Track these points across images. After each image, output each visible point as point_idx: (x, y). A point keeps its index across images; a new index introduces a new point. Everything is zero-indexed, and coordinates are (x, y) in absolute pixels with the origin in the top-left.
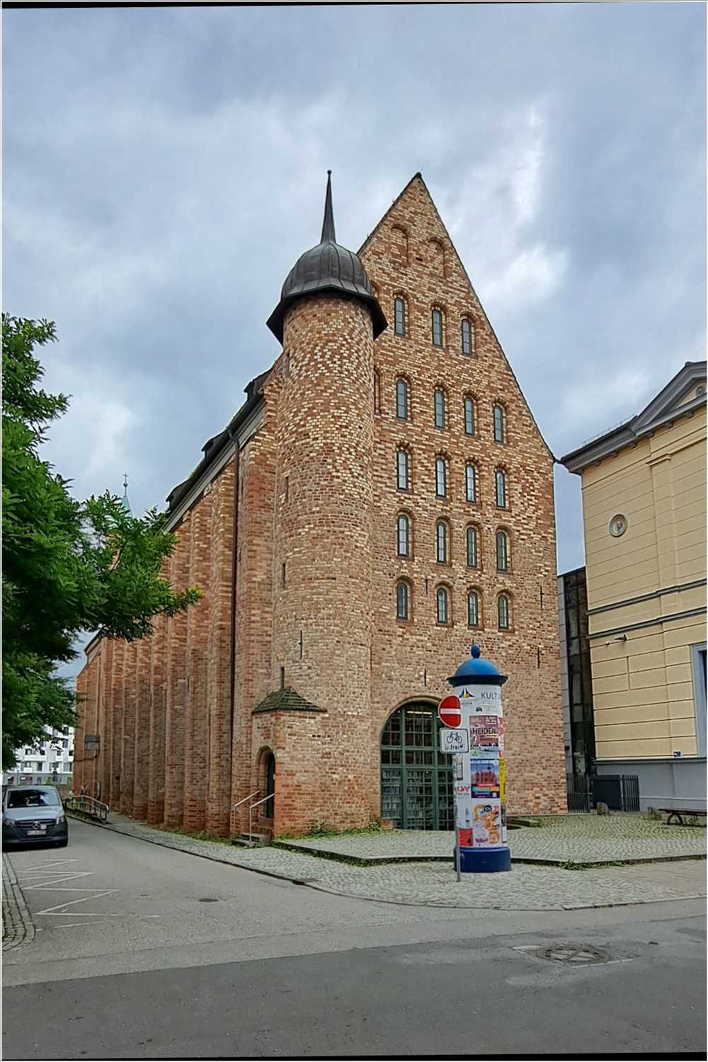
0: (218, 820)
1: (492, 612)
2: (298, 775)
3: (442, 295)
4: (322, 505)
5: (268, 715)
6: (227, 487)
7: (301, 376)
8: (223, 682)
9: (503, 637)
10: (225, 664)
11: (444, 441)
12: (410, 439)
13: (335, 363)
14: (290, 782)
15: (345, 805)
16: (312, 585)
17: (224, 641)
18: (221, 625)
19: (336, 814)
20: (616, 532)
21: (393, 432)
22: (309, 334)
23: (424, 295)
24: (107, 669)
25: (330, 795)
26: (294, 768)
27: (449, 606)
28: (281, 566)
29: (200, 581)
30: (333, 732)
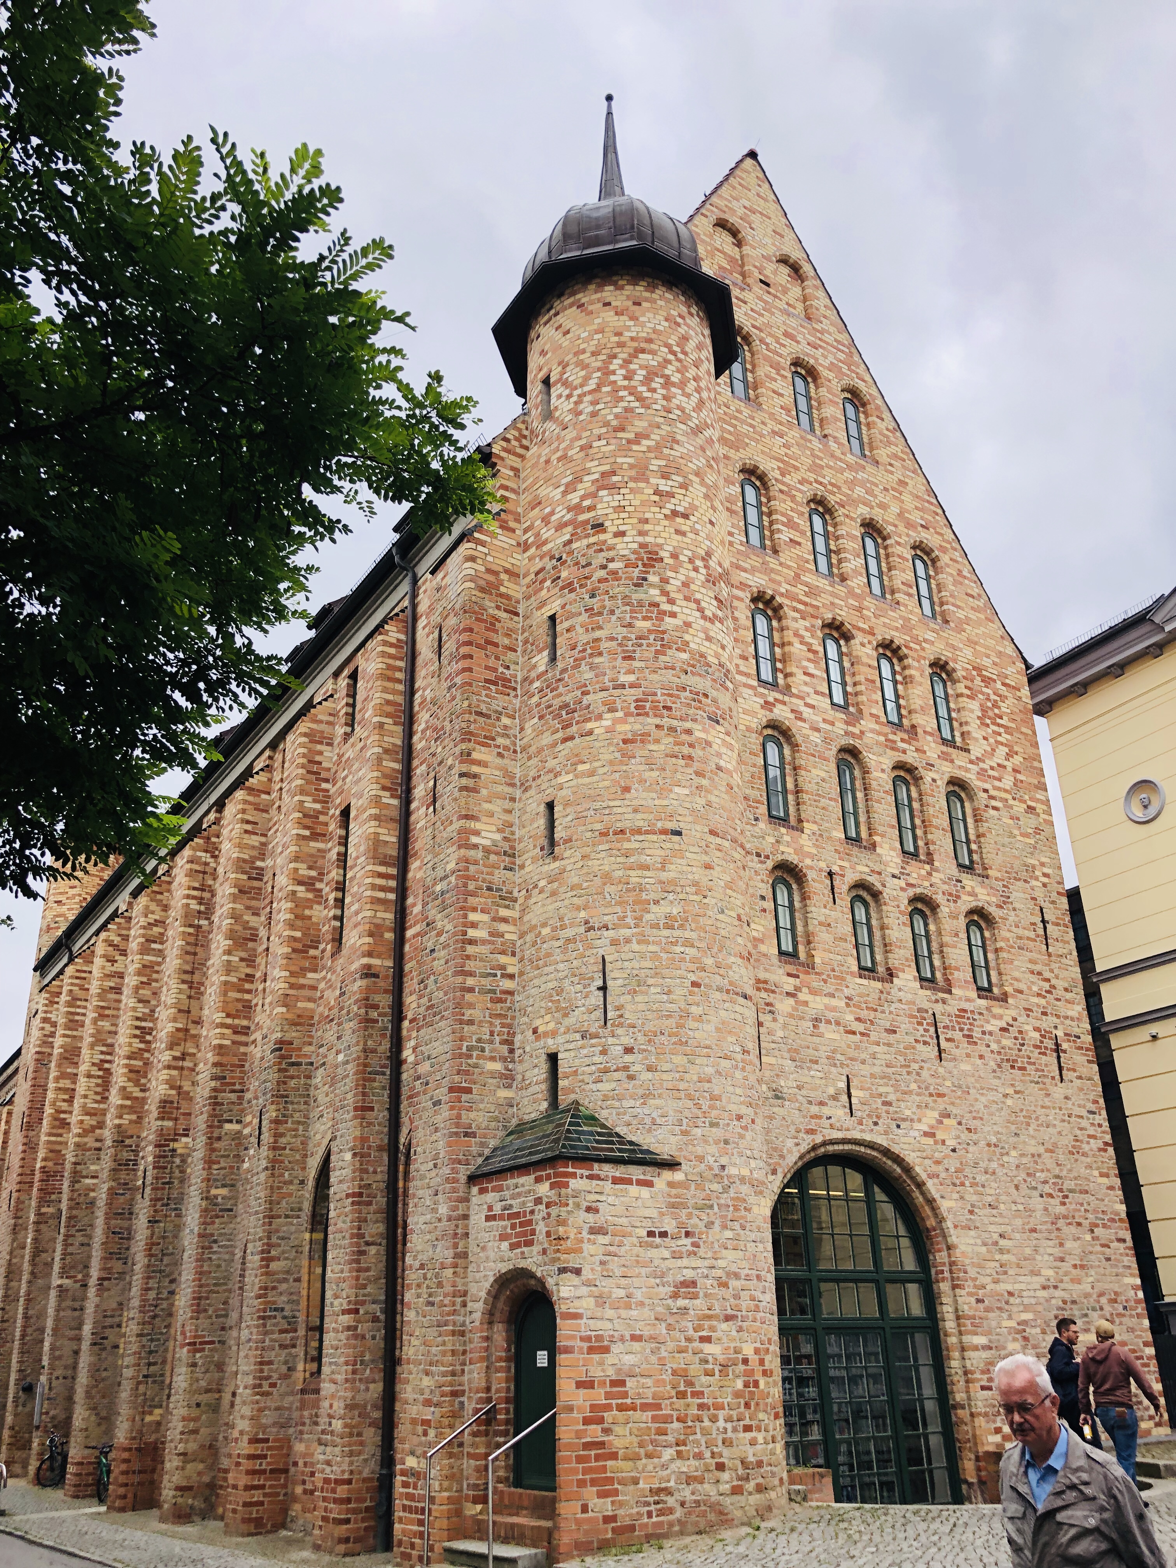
0: (348, 1501)
1: (958, 955)
2: (616, 1348)
3: (809, 350)
4: (641, 670)
5: (526, 1181)
6: (390, 661)
7: (580, 413)
8: (372, 1109)
9: (988, 1009)
10: (375, 1062)
11: (837, 601)
12: (776, 587)
13: (654, 390)
14: (596, 1373)
15: (742, 1435)
16: (626, 845)
17: (375, 1007)
18: (369, 967)
19: (721, 1467)
20: (1139, 813)
21: (745, 570)
22: (596, 337)
23: (778, 342)
24: (31, 1124)
25: (701, 1407)
26: (603, 1327)
27: (877, 934)
28: (542, 808)
29: (300, 883)
30: (696, 1223)
